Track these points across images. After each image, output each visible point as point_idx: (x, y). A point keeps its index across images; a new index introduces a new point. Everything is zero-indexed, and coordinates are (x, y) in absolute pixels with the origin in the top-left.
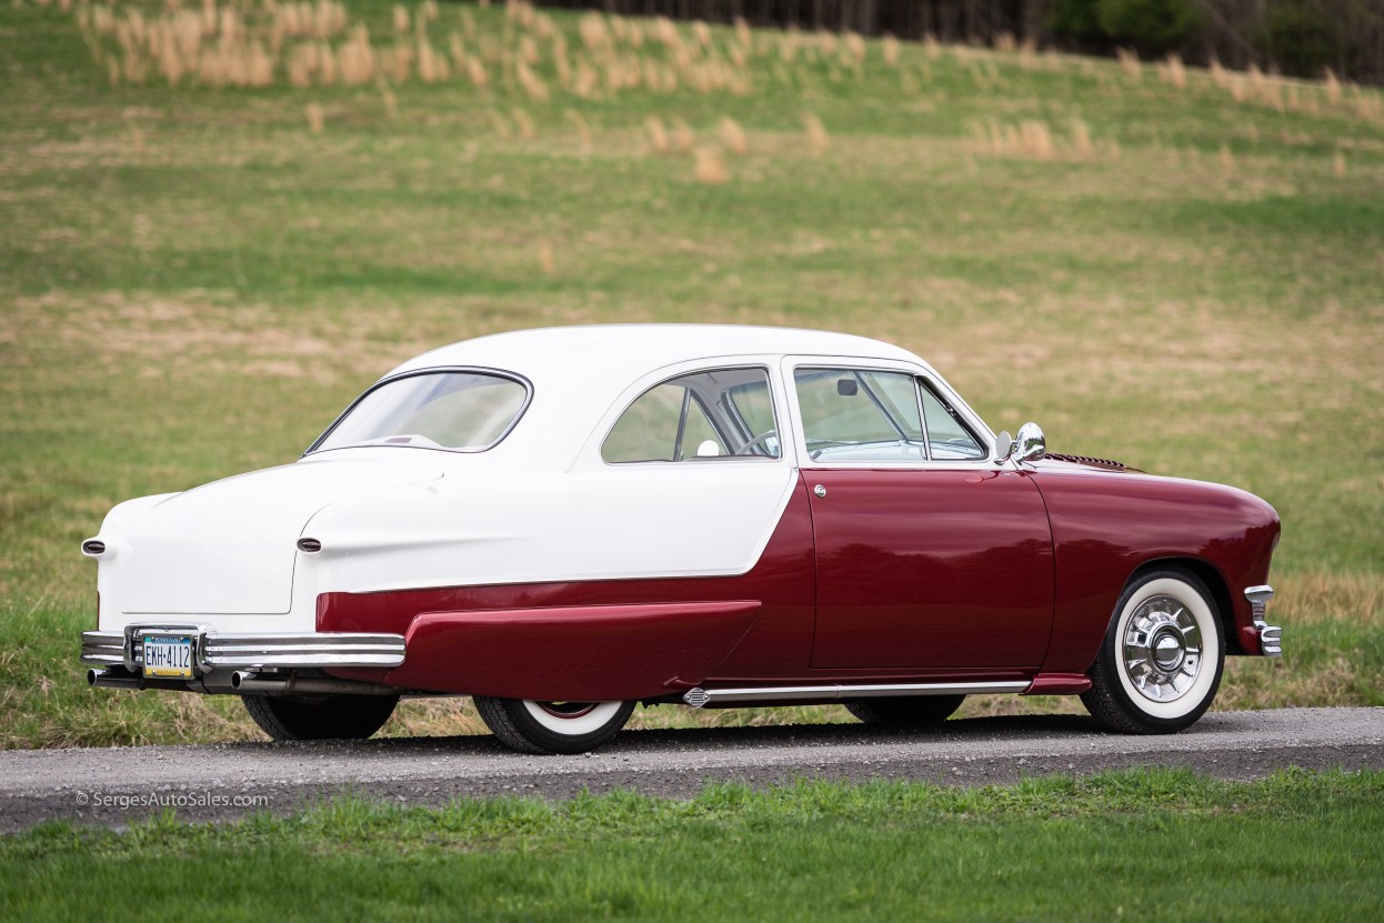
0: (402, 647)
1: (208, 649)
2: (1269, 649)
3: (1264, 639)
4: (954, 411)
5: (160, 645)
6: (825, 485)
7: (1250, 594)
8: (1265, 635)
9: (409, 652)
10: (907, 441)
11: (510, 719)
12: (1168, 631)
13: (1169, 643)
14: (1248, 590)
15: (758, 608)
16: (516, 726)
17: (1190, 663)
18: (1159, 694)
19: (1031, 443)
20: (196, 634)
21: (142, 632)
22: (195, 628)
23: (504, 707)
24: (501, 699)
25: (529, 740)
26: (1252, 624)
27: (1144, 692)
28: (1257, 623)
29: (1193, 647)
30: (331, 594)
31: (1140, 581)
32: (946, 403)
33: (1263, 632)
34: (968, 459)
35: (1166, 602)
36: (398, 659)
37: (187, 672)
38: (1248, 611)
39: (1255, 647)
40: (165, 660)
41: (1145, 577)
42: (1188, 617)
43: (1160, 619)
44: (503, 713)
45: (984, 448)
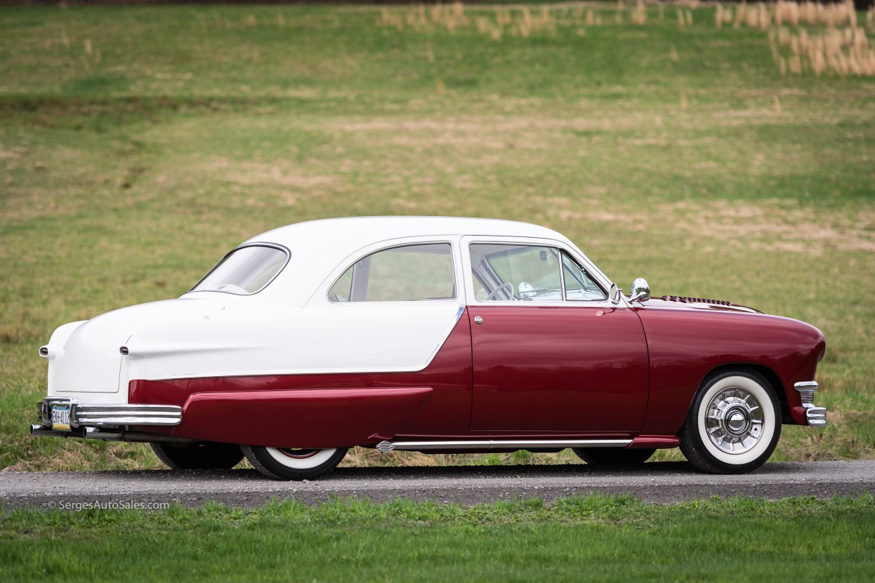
0: (179, 414)
1: (78, 413)
2: (811, 421)
3: (808, 415)
4: (585, 271)
5: (58, 411)
6: (482, 316)
7: (799, 387)
8: (809, 412)
9: (185, 416)
10: (585, 289)
11: (258, 458)
12: (737, 409)
13: (738, 417)
14: (797, 384)
15: (430, 392)
16: (261, 463)
17: (756, 429)
18: (732, 449)
19: (640, 290)
20: (71, 403)
21: (53, 402)
22: (69, 400)
23: (253, 451)
24: (251, 446)
25: (270, 471)
26: (801, 405)
27: (721, 447)
28: (805, 405)
29: (758, 419)
30: (138, 381)
31: (717, 378)
32: (580, 265)
33: (808, 410)
34: (592, 300)
35: (737, 391)
36: (176, 421)
37: (68, 427)
38: (797, 398)
39: (803, 420)
40: (60, 420)
41: (721, 376)
42: (753, 400)
43: (733, 401)
44: (253, 455)
45: (606, 293)
